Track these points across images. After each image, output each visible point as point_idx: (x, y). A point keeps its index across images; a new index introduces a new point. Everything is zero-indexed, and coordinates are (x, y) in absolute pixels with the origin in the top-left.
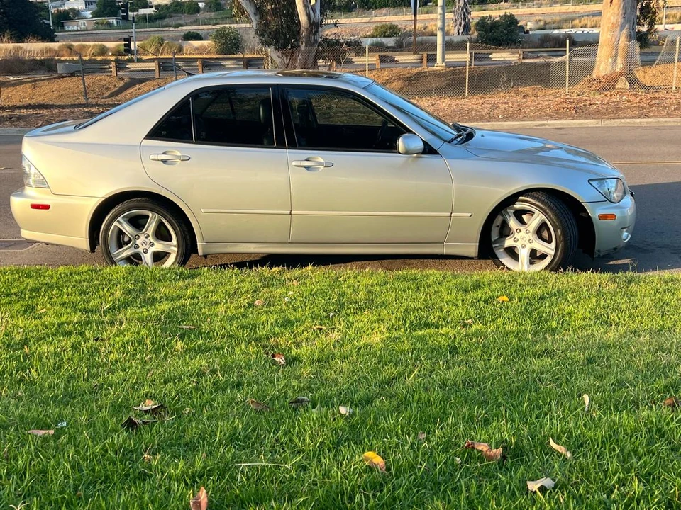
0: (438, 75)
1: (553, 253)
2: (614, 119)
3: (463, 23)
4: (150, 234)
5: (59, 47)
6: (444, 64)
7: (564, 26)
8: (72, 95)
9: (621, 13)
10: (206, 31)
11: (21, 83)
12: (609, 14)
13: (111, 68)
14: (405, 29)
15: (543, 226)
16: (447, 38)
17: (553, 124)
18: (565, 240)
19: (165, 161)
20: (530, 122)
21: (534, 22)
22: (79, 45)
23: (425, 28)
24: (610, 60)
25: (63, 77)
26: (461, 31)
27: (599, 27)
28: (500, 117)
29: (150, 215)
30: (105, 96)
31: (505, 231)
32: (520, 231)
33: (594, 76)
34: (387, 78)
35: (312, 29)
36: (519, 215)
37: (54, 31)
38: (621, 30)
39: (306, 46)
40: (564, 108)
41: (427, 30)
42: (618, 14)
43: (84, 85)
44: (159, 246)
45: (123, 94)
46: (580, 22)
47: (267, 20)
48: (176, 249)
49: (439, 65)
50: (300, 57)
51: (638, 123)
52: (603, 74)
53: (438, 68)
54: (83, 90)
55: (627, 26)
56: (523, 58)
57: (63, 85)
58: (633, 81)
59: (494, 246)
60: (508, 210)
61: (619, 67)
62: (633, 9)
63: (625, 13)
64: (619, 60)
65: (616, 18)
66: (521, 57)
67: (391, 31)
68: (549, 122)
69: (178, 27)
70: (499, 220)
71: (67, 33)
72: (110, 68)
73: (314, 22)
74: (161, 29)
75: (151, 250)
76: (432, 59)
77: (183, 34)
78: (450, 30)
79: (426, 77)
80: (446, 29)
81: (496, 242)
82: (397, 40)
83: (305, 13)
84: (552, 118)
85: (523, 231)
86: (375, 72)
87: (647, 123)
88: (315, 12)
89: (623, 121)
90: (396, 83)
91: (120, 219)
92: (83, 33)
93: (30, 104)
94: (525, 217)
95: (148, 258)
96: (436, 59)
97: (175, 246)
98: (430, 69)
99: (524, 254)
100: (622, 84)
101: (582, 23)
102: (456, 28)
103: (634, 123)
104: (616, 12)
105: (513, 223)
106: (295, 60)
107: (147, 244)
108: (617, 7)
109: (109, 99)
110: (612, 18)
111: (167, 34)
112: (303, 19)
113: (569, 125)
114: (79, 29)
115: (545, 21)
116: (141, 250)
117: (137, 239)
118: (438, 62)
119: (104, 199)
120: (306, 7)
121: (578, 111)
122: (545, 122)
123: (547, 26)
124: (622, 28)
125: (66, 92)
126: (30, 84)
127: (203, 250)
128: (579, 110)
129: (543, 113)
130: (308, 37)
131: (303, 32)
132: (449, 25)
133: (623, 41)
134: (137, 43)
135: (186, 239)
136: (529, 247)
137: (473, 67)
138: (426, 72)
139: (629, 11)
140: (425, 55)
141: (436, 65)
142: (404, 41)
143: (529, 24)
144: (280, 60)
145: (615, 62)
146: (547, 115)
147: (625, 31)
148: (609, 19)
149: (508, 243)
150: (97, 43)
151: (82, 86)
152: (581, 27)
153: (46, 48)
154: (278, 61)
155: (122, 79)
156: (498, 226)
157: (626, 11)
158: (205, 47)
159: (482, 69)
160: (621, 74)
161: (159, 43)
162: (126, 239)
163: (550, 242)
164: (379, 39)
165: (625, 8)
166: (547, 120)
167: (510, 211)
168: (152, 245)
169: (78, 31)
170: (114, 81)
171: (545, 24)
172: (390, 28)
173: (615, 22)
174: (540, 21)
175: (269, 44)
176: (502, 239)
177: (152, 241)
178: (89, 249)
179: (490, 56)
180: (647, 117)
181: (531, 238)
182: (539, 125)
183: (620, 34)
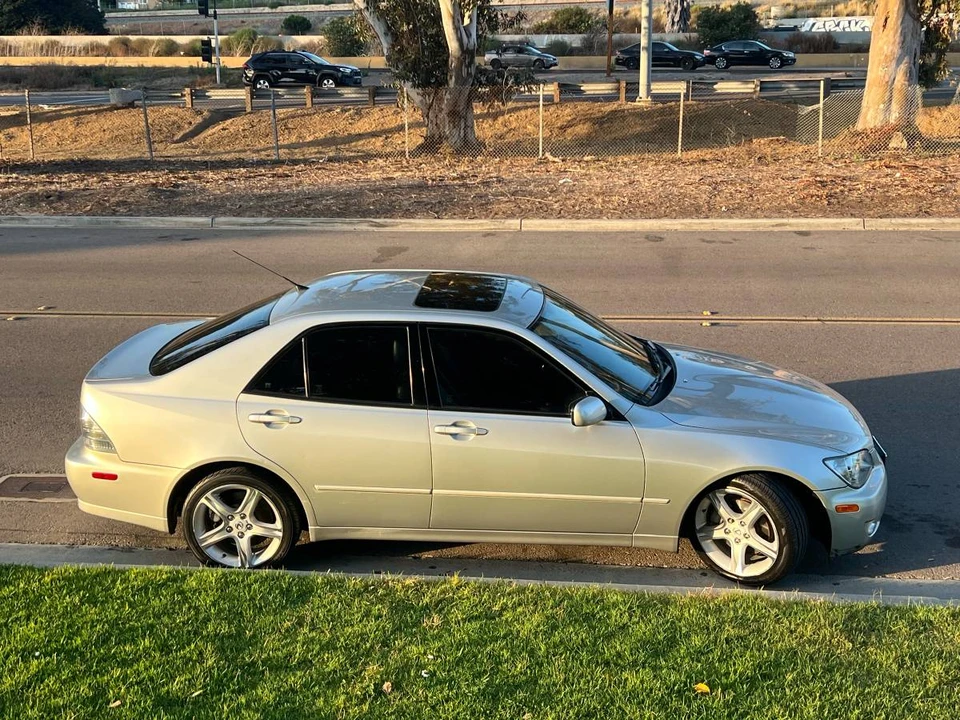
0: (641, 115)
1: (775, 556)
2: (881, 217)
3: (679, 9)
4: (248, 514)
5: (111, 42)
6: (649, 99)
7: (823, 14)
8: (130, 138)
9: (898, 40)
10: (316, 15)
11: (58, 116)
12: (881, 43)
13: (185, 96)
14: (597, 15)
15: (762, 519)
16: (656, 36)
17: (797, 225)
18: (791, 542)
19: (268, 424)
20: (765, 221)
21: (780, 7)
22: (138, 40)
23: (626, 13)
24: (882, 106)
25: (117, 109)
26: (676, 20)
27: (874, 14)
28: (723, 209)
29: (248, 491)
30: (175, 138)
31: (713, 519)
32: (733, 521)
33: (859, 127)
34: (570, 118)
35: (465, 59)
36: (731, 501)
37: (103, 12)
38: (898, 65)
39: (456, 82)
40: (812, 196)
41: (629, 17)
42: (894, 43)
43: (147, 123)
44: (258, 530)
45: (202, 136)
46: (846, 8)
47: (402, 46)
48: (281, 534)
49: (643, 100)
50: (448, 96)
51: (914, 225)
52: (872, 126)
53: (640, 104)
54: (145, 129)
55: (906, 59)
56: (760, 90)
57: (117, 122)
58: (913, 137)
59: (699, 535)
60: (718, 495)
61: (893, 117)
62: (915, 35)
63: (903, 42)
64: (895, 107)
65: (891, 48)
66: (758, 88)
67: (578, 17)
68: (792, 221)
69: (276, 7)
70: (705, 503)
71: (120, 15)
72: (183, 96)
73: (467, 48)
74: (252, 10)
75: (249, 534)
76: (632, 89)
77: (283, 18)
78: (661, 17)
79: (624, 118)
80: (654, 16)
81: (701, 530)
82: (585, 39)
83: (455, 37)
84: (795, 211)
85: (737, 523)
86: (552, 109)
87: (927, 225)
88: (469, 36)
89: (894, 221)
90: (581, 126)
91: (208, 495)
92: (143, 14)
93: (73, 160)
94: (739, 503)
95: (244, 544)
96: (638, 89)
97: (279, 530)
98: (630, 105)
99: (738, 551)
100: (898, 142)
101: (849, 9)
102: (670, 14)
103: (909, 225)
104: (892, 40)
105: (724, 510)
106: (442, 99)
107: (243, 526)
108: (892, 33)
109: (182, 144)
110: (885, 48)
111: (261, 18)
112: (453, 45)
113: (818, 226)
114: (137, 8)
115: (796, 6)
116: (234, 533)
117: (231, 520)
118: (641, 95)
119: (188, 471)
120: (457, 29)
121: (832, 200)
122: (785, 221)
123: (798, 12)
124: (899, 62)
125: (122, 132)
126: (72, 119)
127: (316, 535)
128: (833, 198)
129: (783, 204)
130: (459, 69)
131: (453, 63)
132: (659, 10)
133: (900, 79)
134: (220, 37)
135: (294, 522)
136: (745, 542)
137: (690, 102)
138: (623, 111)
139: (909, 38)
140: (623, 84)
141: (638, 99)
142: (596, 40)
143: (773, 9)
144: (420, 98)
145: (888, 109)
146: (789, 206)
147: (903, 67)
148: (881, 49)
149: (718, 534)
150: (163, 37)
151: (144, 124)
152: (848, 15)
153: (92, 44)
154: (418, 99)
155: (199, 113)
156: (704, 511)
157: (904, 38)
158: (314, 45)
159: (702, 106)
160: (896, 129)
161: (250, 39)
162: (216, 519)
163: (771, 540)
164: (560, 36)
165: (904, 35)
166: (788, 216)
167: (721, 496)
168: (249, 527)
169: (136, 10)
170: (188, 115)
171: (797, 9)
172: (577, 14)
173: (889, 54)
174: (788, 5)
175: (405, 78)
176: (710, 528)
177: (249, 522)
178: (168, 530)
179: (715, 87)
180: (928, 214)
181: (747, 532)
182: (777, 225)
183: (895, 71)
